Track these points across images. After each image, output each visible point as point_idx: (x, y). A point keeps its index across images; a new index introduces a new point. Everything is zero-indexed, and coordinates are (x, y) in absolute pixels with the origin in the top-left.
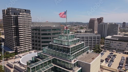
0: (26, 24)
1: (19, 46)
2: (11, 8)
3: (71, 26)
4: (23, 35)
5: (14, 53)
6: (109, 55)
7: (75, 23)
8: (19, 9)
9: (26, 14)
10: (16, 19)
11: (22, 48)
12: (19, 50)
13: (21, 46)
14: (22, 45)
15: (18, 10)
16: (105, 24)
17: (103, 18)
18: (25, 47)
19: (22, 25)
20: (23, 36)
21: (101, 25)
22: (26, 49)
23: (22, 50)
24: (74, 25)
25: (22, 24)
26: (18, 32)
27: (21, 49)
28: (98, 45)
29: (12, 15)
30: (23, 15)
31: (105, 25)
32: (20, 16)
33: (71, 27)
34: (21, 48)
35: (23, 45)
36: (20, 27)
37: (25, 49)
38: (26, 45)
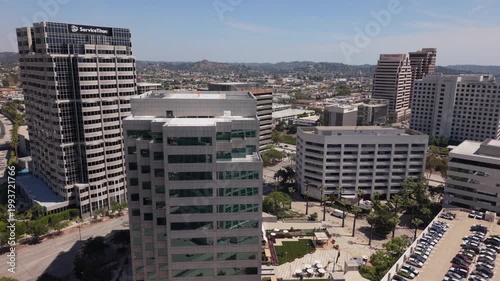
0: (114, 90)
1: (86, 181)
2: (48, 24)
3: (298, 81)
4: (101, 137)
5: (67, 211)
6: (470, 239)
7: (316, 65)
8: (84, 27)
9: (111, 48)
10: (71, 71)
11: (97, 191)
12: (84, 199)
13: (95, 180)
14: (98, 179)
15: (79, 32)
16: (446, 83)
17: (433, 51)
18: (111, 183)
19: (98, 95)
20: (100, 141)
21: (427, 86)
22: (116, 194)
23: (98, 199)
24: (310, 78)
25: (95, 91)
26: (81, 123)
27: (92, 192)
28: (415, 180)
29: (53, 56)
30: (100, 52)
31: (443, 86)
32: (88, 56)
33: (300, 85)
34: (93, 188)
35: (102, 178)
36: (89, 105)
37: (111, 191)
38: (113, 175)
